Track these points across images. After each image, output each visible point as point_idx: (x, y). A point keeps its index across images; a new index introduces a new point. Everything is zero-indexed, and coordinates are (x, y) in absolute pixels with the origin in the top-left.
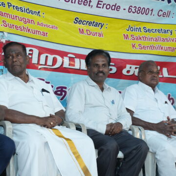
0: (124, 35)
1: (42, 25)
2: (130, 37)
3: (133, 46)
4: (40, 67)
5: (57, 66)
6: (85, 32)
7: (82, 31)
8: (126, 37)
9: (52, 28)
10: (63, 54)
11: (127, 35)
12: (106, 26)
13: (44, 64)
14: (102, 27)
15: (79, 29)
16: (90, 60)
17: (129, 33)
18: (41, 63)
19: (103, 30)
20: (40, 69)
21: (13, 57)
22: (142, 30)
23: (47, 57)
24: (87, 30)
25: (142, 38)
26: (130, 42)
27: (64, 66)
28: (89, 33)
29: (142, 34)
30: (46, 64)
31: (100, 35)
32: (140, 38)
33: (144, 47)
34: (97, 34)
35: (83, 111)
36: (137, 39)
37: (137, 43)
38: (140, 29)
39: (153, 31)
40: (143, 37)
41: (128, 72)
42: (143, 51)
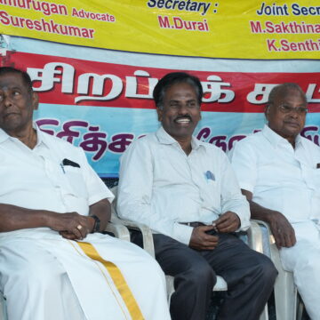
0: (252, 23)
1: (82, 14)
2: (264, 28)
3: (270, 45)
4: (77, 99)
5: (113, 94)
6: (171, 23)
7: (164, 22)
8: (256, 27)
9: (104, 19)
10: (124, 71)
11: (258, 23)
12: (216, 8)
13: (86, 93)
14: (205, 10)
15: (160, 18)
16: (163, 93)
17: (263, 19)
18: (79, 91)
19: (209, 17)
20: (79, 103)
21: (4, 97)
22: (290, 10)
23: (91, 78)
24: (175, 19)
25: (289, 28)
26: (264, 36)
27: (127, 95)
28: (179, 25)
29: (290, 18)
30: (89, 93)
31: (202, 27)
32: (285, 28)
33: (293, 46)
34: (197, 25)
35: (150, 196)
36: (279, 30)
37: (278, 38)
38: (285, 8)
39: (313, 11)
40: (291, 26)
41: (259, 97)
42: (291, 54)
